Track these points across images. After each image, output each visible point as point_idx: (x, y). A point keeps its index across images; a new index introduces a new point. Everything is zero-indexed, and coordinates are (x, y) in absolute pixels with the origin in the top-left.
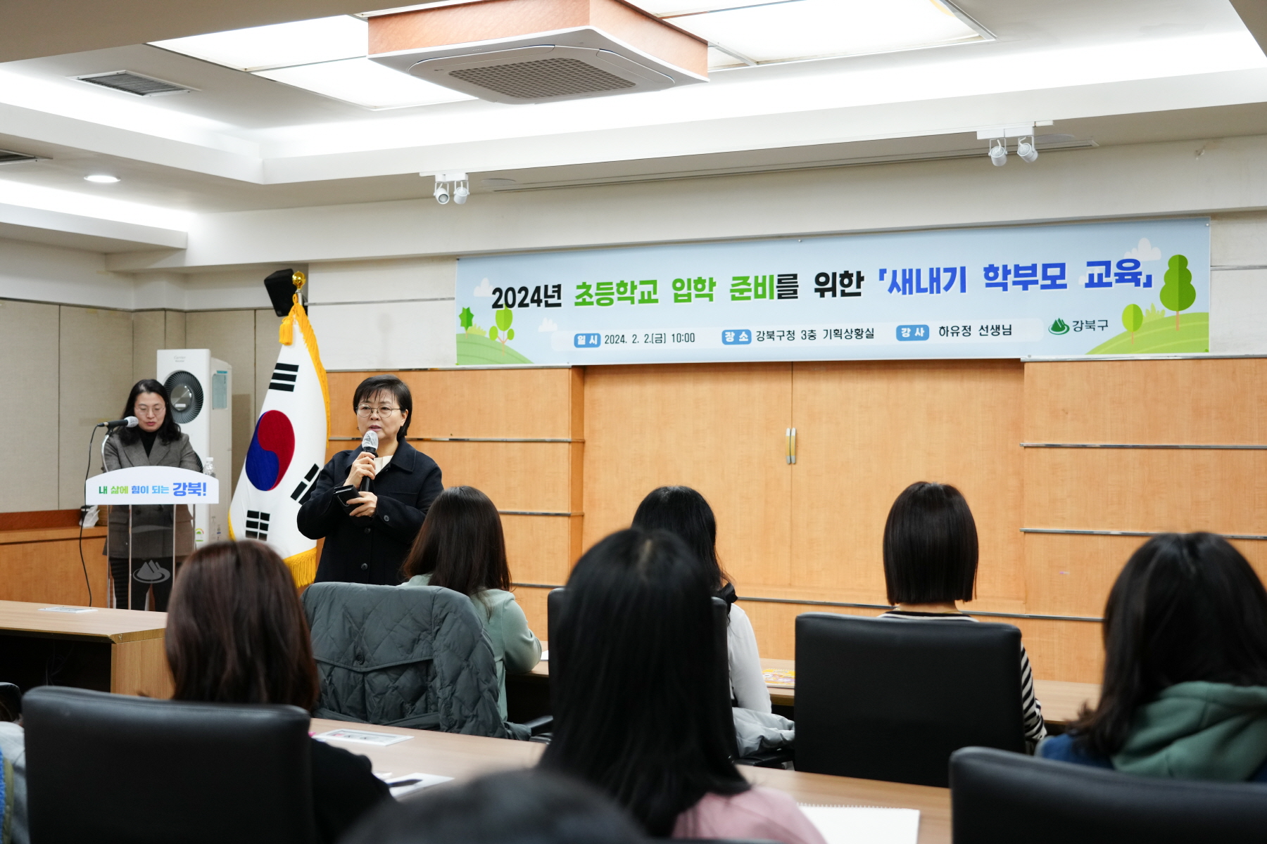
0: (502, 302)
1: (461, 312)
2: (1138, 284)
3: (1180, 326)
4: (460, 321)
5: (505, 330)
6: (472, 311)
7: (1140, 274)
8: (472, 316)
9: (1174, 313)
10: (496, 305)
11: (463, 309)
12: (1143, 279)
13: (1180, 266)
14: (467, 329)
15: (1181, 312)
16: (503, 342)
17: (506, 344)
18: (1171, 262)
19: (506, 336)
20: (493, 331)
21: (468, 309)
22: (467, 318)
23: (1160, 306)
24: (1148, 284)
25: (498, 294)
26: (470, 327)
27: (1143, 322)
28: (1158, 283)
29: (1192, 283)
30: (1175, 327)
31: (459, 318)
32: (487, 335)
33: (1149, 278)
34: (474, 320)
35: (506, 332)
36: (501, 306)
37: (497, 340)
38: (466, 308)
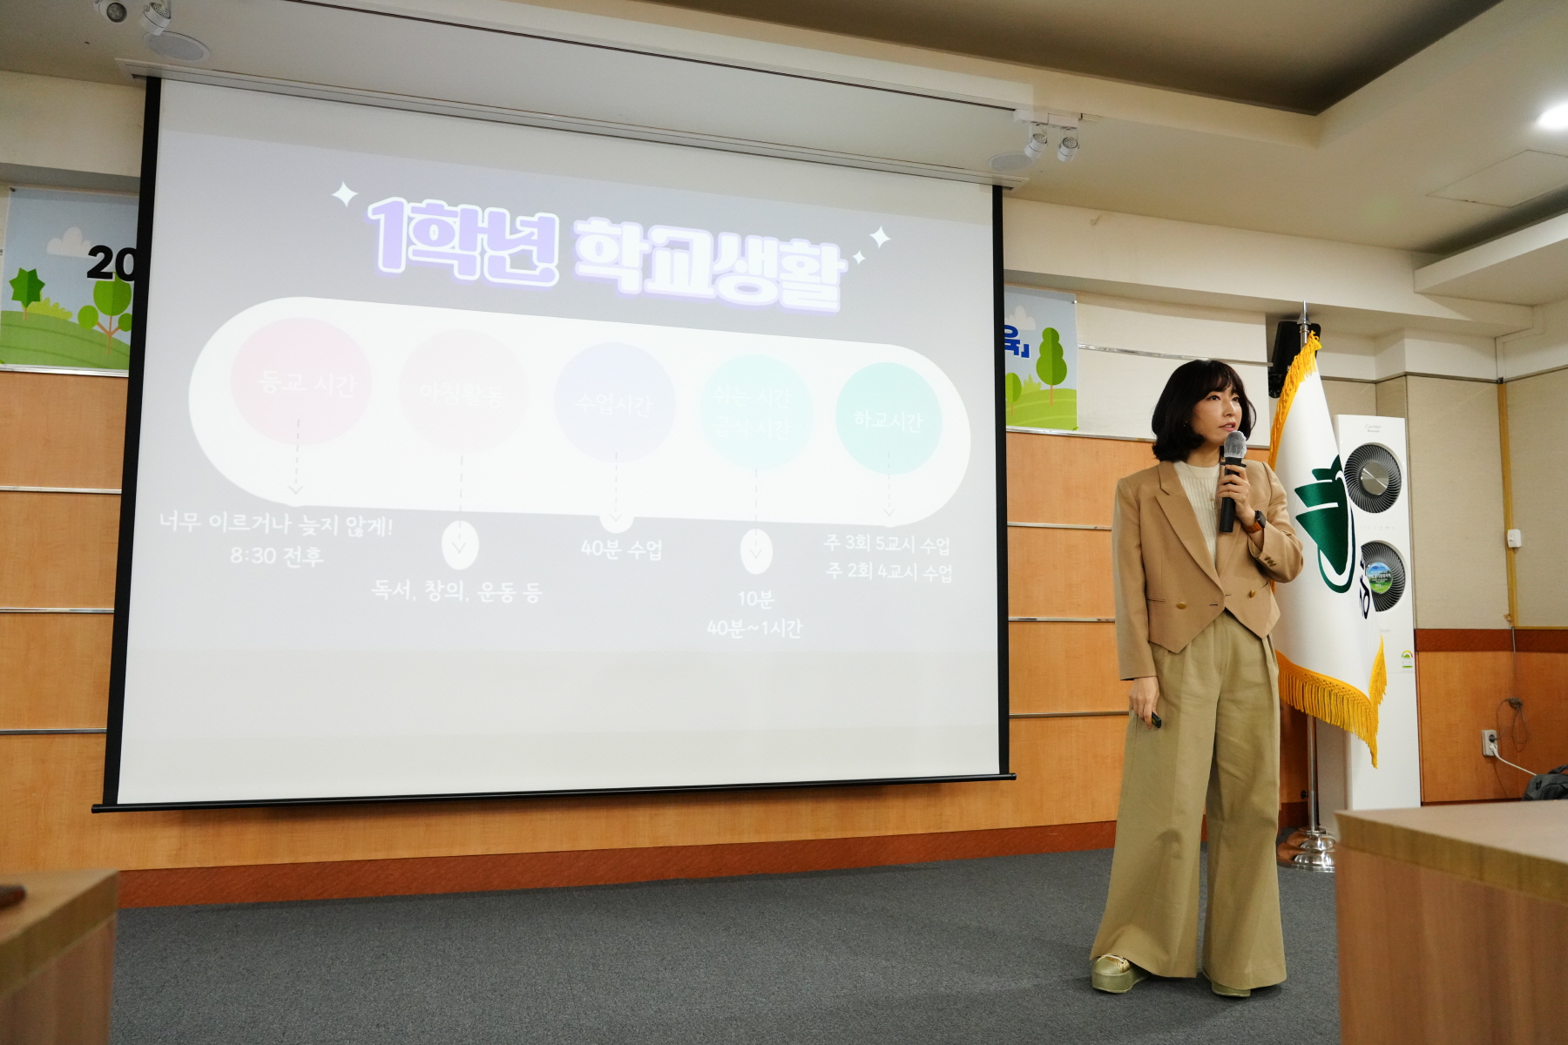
0: (111, 268)
1: (15, 275)
2: (1016, 353)
3: (1054, 401)
4: (12, 290)
5: (113, 314)
6: (40, 277)
7: (1018, 342)
8: (42, 285)
9: (1046, 387)
10: (95, 273)
11: (21, 271)
12: (1021, 349)
13: (1052, 336)
14: (26, 304)
15: (1055, 387)
16: (110, 334)
17: (114, 336)
18: (1045, 333)
19: (115, 324)
20: (87, 314)
21: (33, 273)
22: (29, 286)
23: (1036, 379)
24: (1026, 354)
25: (101, 256)
26: (33, 304)
27: (1022, 393)
28: (1035, 353)
29: (1064, 358)
30: (1048, 401)
31: (9, 284)
32: (75, 319)
33: (1026, 347)
34: (44, 293)
35: (116, 318)
36: (109, 275)
37: (96, 328)
38: (28, 269)
